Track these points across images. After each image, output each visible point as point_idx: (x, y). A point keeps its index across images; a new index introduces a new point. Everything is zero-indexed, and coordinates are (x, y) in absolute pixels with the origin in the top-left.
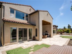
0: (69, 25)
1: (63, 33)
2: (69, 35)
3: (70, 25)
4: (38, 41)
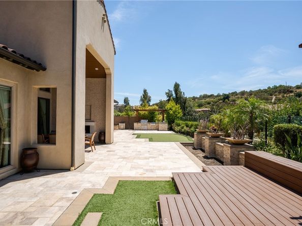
0: (145, 91)
1: (135, 125)
2: (158, 130)
3: (149, 95)
4: (69, 170)
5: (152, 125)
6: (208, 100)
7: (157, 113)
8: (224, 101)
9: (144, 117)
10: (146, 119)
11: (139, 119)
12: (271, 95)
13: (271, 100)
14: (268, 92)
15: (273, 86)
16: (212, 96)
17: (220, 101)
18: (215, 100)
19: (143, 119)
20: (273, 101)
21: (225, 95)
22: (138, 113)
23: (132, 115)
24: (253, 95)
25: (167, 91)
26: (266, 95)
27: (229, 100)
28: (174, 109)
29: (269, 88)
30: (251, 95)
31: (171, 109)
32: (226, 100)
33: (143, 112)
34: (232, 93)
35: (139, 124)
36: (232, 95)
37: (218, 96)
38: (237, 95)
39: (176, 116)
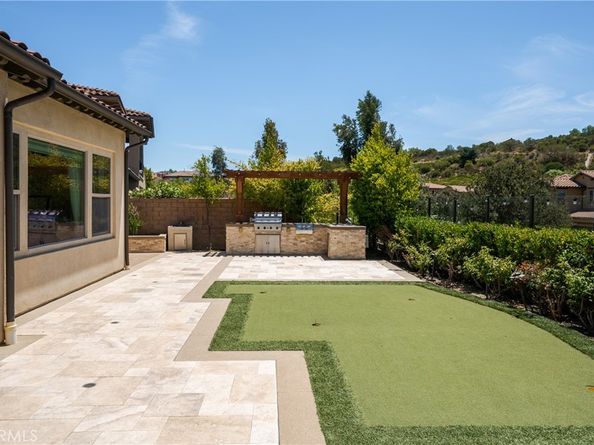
2: (325, 255)
5: (301, 233)
6: (422, 161)
7: (316, 185)
8: (462, 166)
9: (266, 203)
10: (277, 211)
11: (246, 209)
12: (582, 150)
13: (583, 161)
14: (575, 143)
15: (585, 126)
16: (430, 153)
17: (453, 166)
18: (441, 161)
19: (265, 209)
20: (587, 164)
21: (466, 149)
22: (244, 186)
23: (218, 192)
24: (534, 151)
25: (340, 122)
26: (568, 151)
27: (474, 163)
28: (390, 168)
29: (575, 132)
30: (530, 149)
31: (376, 169)
32: (469, 163)
33: (265, 182)
34: (481, 145)
35: (247, 230)
36: (483, 151)
37: (448, 151)
38: (494, 150)
39: (398, 199)
